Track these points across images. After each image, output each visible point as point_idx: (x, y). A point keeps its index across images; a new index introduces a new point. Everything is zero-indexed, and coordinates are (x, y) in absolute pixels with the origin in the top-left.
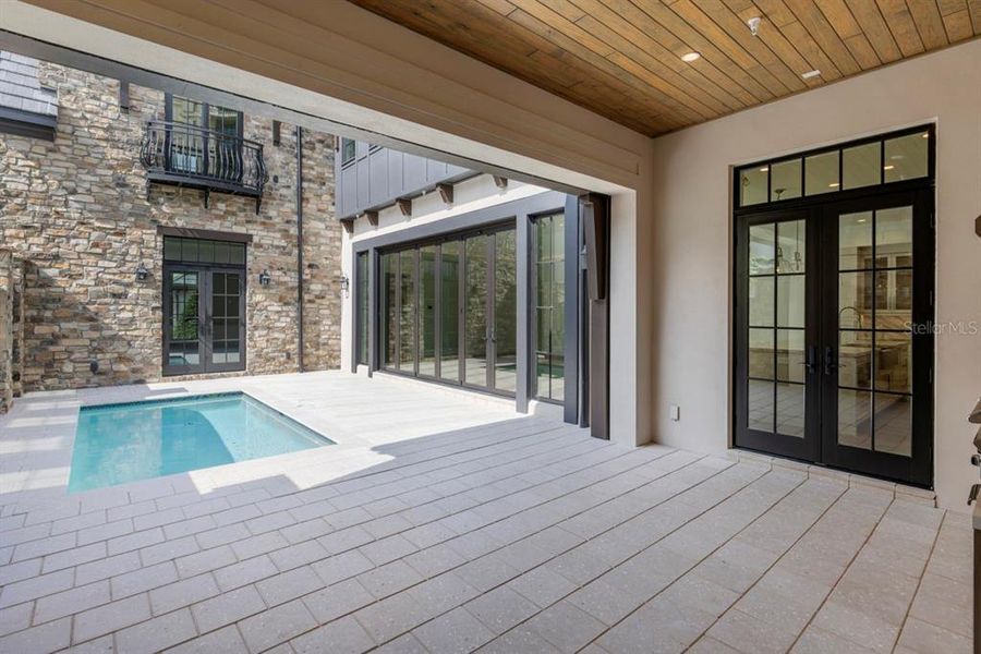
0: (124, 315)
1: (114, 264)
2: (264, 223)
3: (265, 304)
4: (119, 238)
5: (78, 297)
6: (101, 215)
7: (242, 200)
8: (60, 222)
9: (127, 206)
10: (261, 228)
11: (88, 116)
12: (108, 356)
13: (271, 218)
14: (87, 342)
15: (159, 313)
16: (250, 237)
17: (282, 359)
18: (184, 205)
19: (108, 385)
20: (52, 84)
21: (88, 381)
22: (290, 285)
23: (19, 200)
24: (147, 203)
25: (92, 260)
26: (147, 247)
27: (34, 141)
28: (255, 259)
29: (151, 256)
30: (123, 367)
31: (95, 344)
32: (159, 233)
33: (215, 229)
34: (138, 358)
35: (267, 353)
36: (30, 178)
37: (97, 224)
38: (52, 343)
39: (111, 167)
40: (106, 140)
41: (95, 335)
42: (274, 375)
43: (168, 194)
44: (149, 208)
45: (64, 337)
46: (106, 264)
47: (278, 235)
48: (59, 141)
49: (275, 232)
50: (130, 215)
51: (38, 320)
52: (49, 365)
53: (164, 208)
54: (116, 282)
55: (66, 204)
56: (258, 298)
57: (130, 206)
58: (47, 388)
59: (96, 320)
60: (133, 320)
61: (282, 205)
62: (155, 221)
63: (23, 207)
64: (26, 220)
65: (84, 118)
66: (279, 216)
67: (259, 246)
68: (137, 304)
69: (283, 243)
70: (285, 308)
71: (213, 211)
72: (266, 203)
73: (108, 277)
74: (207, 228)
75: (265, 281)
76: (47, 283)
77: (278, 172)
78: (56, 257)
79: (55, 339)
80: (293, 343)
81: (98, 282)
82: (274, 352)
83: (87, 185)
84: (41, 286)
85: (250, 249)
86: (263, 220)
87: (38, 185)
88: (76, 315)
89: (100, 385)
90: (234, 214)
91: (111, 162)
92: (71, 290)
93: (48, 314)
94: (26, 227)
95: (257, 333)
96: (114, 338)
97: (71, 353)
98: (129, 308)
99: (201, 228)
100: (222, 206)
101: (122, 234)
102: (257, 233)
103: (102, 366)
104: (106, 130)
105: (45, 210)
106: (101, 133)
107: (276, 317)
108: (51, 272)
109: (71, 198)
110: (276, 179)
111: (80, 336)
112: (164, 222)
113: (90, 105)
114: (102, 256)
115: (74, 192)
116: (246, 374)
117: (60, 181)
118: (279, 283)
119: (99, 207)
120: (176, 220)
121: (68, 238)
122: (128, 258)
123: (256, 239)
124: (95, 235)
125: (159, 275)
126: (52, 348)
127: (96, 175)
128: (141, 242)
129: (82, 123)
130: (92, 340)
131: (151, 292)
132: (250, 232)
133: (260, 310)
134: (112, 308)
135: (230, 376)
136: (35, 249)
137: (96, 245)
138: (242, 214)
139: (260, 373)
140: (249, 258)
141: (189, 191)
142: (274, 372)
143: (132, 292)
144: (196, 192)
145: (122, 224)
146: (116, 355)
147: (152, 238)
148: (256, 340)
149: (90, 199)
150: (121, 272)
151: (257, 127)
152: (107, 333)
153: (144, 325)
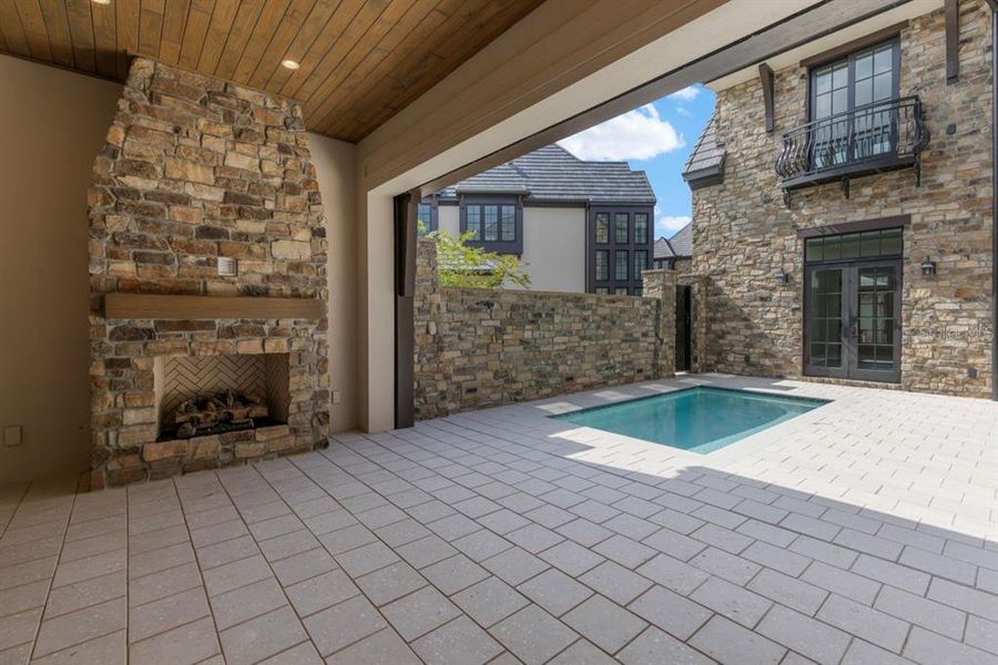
0: (770, 316)
1: (761, 272)
2: (930, 195)
3: (931, 300)
4: (765, 249)
5: (737, 302)
6: (753, 232)
7: (896, 175)
8: (726, 244)
9: (772, 218)
10: (924, 202)
11: (744, 152)
12: (757, 351)
13: (941, 185)
14: (743, 339)
15: (800, 315)
16: (909, 217)
17: (960, 377)
18: (824, 203)
19: (758, 376)
20: (722, 139)
21: (743, 370)
22: (977, 272)
23: (703, 235)
24: (788, 211)
25: (746, 270)
26: (788, 252)
27: (712, 188)
28: (915, 246)
29: (792, 260)
30: (767, 362)
31: (748, 340)
32: (798, 238)
33: (860, 219)
34: (781, 355)
35: (934, 366)
36: (710, 217)
37: (750, 240)
38: (722, 337)
39: (760, 189)
40: (757, 166)
41: (749, 332)
42: (946, 397)
43: (807, 196)
44: (789, 216)
45: (729, 333)
46: (757, 272)
47: (955, 205)
48: (725, 182)
49: (950, 201)
50: (774, 226)
51: (713, 320)
52: (719, 354)
53: (804, 212)
54: (763, 288)
55: (730, 230)
56: (920, 293)
57: (774, 217)
58: (719, 371)
59: (748, 320)
60: (776, 320)
61: (963, 162)
62: (795, 226)
63: (706, 238)
64: (707, 247)
65: (742, 155)
66: (956, 178)
67: (921, 226)
68: (779, 306)
69: (964, 214)
70: (965, 306)
71: (857, 200)
72: (934, 167)
73: (758, 283)
74: (849, 220)
75: (931, 271)
76: (719, 292)
77: (955, 118)
78: (724, 272)
79: (723, 335)
80: (983, 355)
81: (751, 288)
82: (947, 365)
83: (743, 210)
84: (715, 295)
85: (908, 233)
86: (927, 191)
87: (714, 220)
88: (736, 315)
89: (751, 375)
90: (884, 195)
91: (761, 184)
92: (731, 297)
93: (719, 315)
94: (708, 253)
95: (916, 339)
96: (762, 335)
97: (733, 346)
98: (773, 309)
99: (842, 222)
100: (868, 191)
101: (768, 244)
102: (917, 211)
103: (753, 359)
104: (756, 158)
105: (718, 237)
106: (753, 162)
107: (949, 318)
108: (721, 283)
109: (733, 224)
110: (952, 130)
111: (737, 334)
112: (802, 225)
113: (747, 142)
114: (753, 266)
115: (735, 218)
116: (900, 389)
117: (726, 213)
118: (955, 272)
119: (751, 225)
120: (816, 221)
121: (731, 255)
122: (773, 265)
123: (916, 219)
124: (749, 248)
125: (799, 278)
126: (721, 341)
127: (749, 199)
128: (783, 249)
129: (740, 161)
130: (746, 337)
131: (792, 294)
132: (907, 212)
133: (923, 309)
134: (760, 309)
135: (876, 387)
136: (713, 268)
137: (749, 258)
138: (895, 193)
139: (920, 390)
140: (907, 244)
141: (828, 186)
142: (945, 392)
143: (776, 295)
144: (836, 185)
145: (768, 236)
146: (763, 351)
147: (793, 243)
148: (916, 348)
149: (746, 220)
150: (767, 278)
151: (919, 74)
152: (756, 331)
153: (785, 325)
